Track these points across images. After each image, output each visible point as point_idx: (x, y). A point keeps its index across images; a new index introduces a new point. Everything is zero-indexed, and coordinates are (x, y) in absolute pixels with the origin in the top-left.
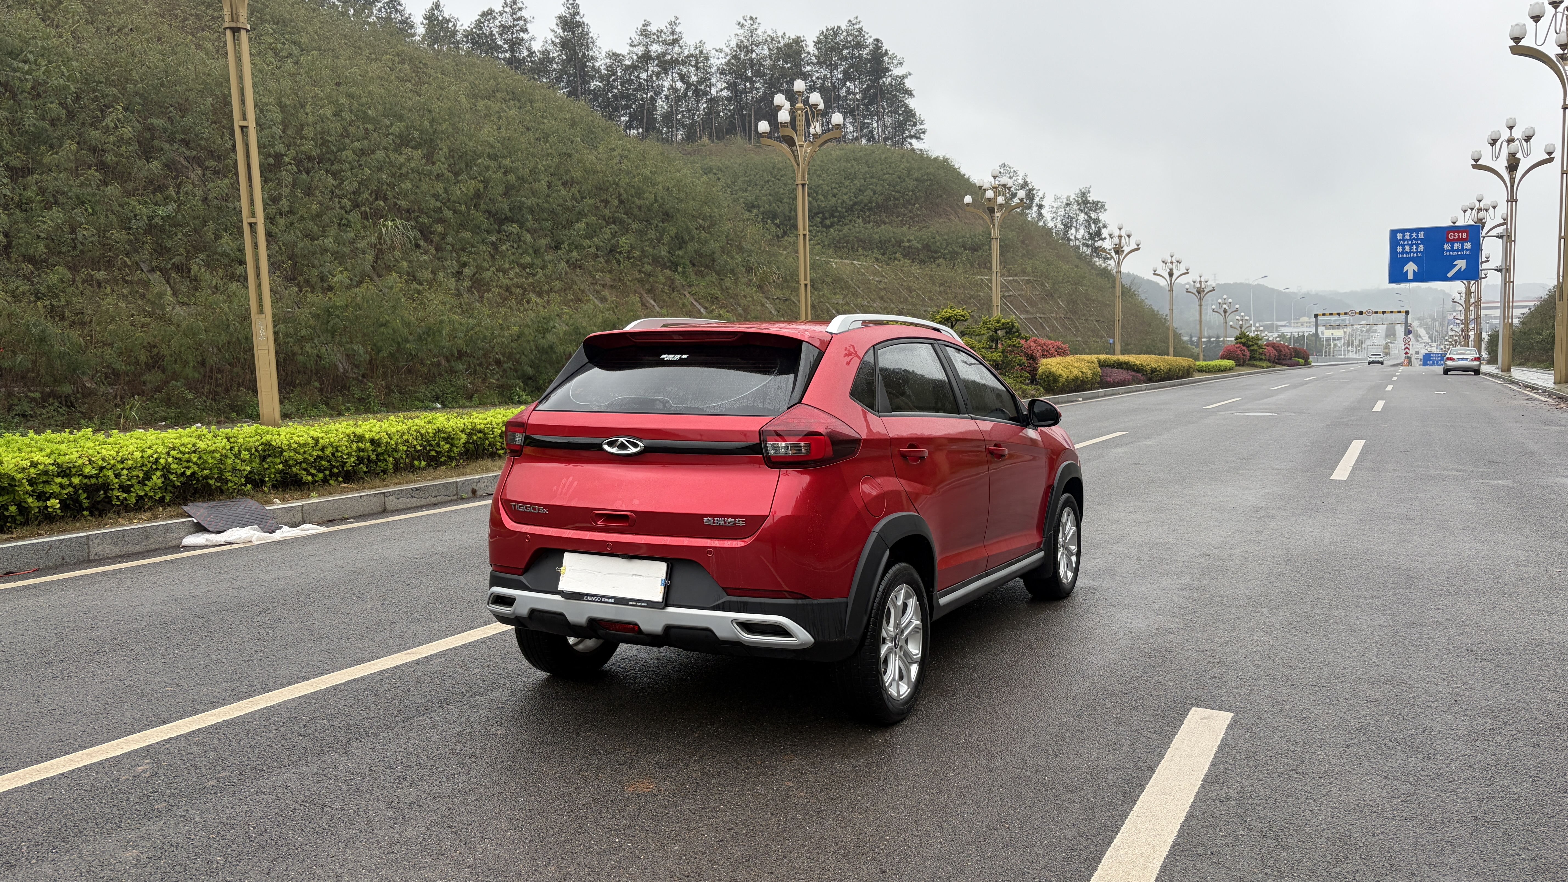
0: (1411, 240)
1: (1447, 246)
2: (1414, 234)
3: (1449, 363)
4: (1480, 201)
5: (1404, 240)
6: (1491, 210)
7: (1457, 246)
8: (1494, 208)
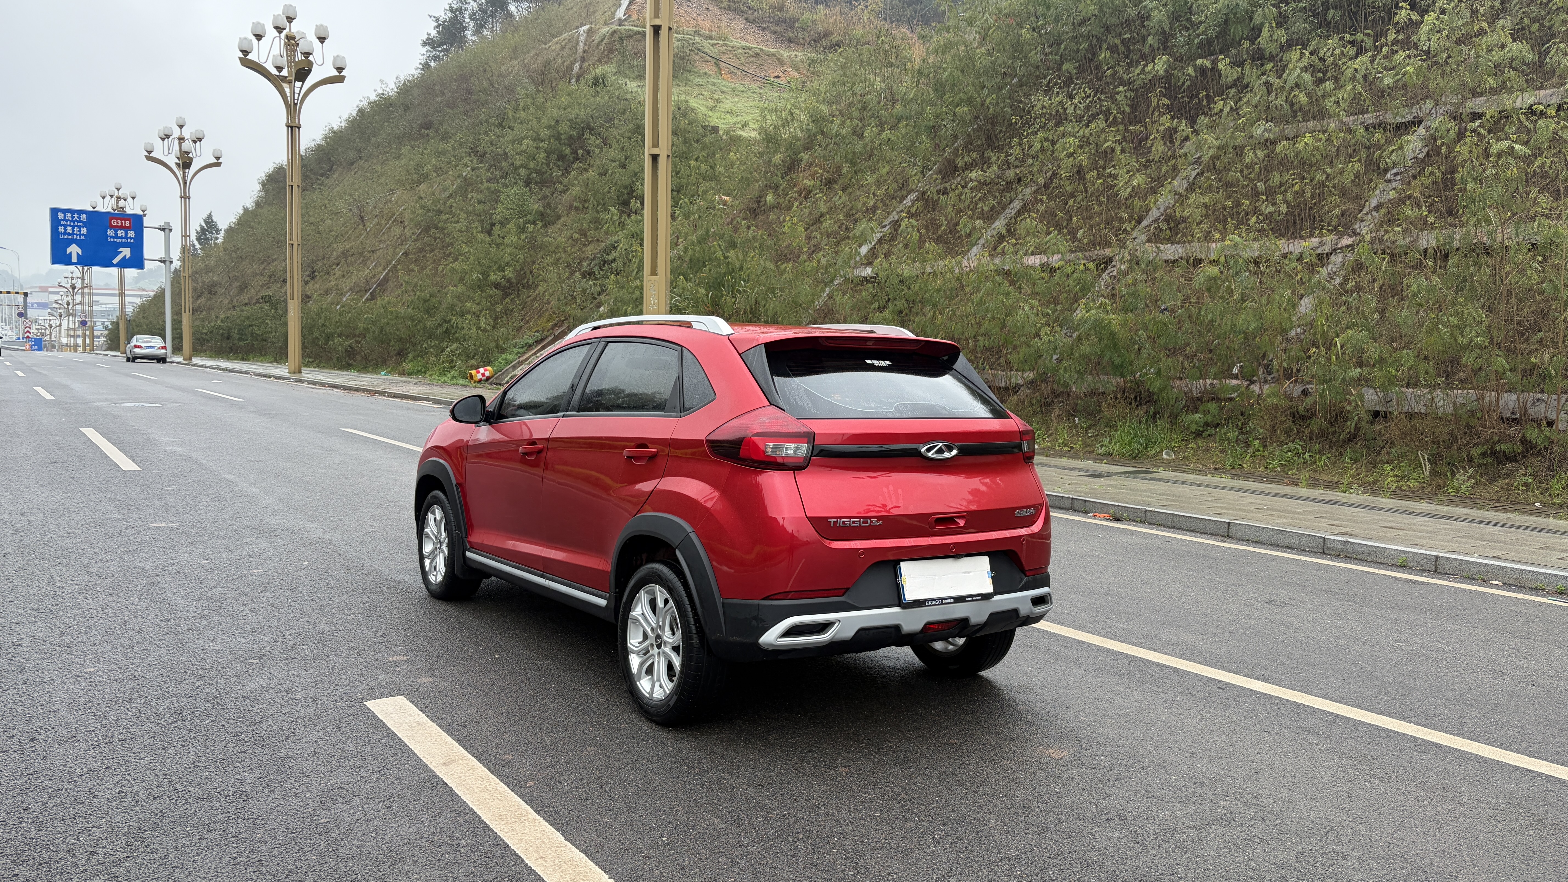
0: (72, 221)
1: (110, 232)
2: (76, 216)
3: (137, 350)
4: (118, 190)
5: (65, 220)
6: (130, 200)
7: (121, 233)
8: (133, 198)
